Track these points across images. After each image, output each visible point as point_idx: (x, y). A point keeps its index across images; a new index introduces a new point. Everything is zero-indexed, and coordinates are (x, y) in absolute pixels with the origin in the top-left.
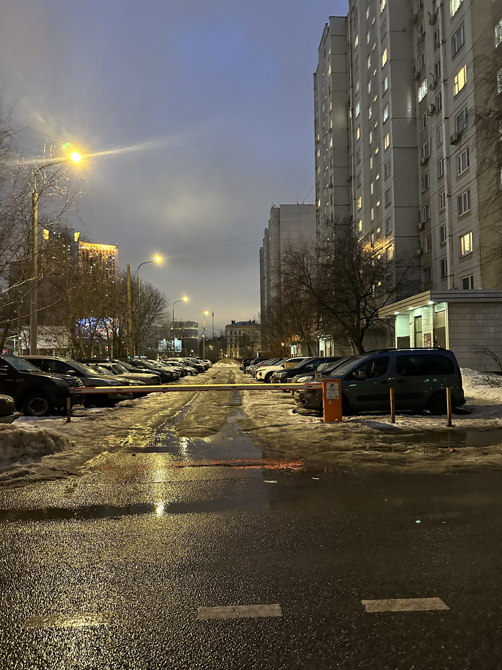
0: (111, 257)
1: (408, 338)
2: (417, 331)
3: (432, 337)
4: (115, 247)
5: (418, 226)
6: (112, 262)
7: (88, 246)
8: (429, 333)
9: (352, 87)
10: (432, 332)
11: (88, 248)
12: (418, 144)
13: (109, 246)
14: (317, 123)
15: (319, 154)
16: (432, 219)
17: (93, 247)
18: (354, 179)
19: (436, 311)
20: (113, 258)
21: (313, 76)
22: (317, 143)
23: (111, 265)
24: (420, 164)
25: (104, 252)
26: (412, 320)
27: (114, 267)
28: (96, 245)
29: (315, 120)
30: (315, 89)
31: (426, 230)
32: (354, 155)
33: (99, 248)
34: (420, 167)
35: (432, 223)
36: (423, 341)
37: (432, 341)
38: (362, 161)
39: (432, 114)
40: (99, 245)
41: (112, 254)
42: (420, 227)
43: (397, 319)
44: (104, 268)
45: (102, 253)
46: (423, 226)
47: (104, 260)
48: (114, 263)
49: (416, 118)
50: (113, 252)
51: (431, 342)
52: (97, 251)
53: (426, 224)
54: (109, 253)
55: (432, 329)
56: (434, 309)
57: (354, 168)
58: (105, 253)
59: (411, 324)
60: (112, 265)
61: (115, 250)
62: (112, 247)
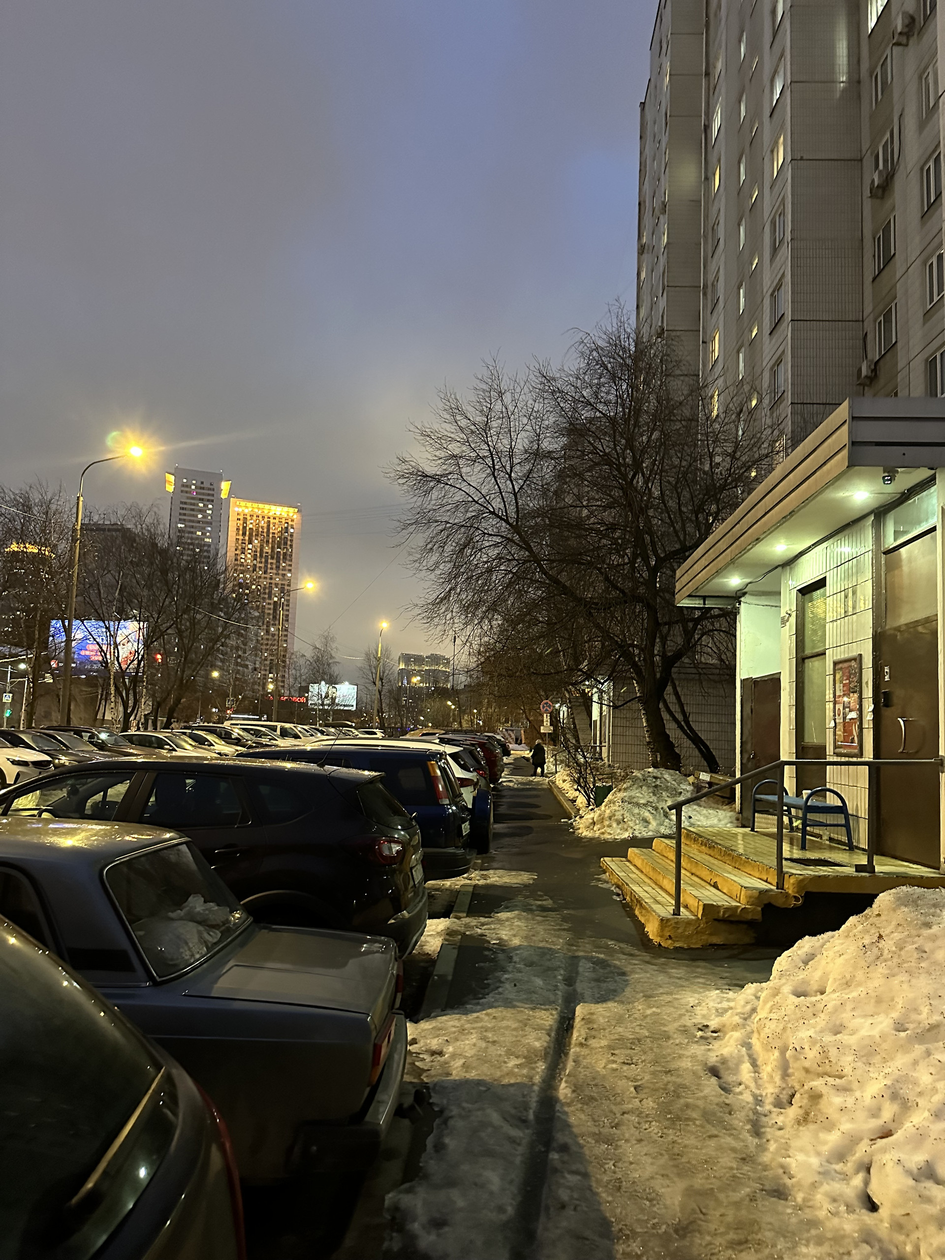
0: (287, 528)
1: (774, 682)
2: (808, 652)
3: (868, 675)
4: (296, 510)
5: (860, 370)
6: (289, 538)
7: (247, 507)
8: (854, 654)
9: (707, 74)
10: (867, 650)
11: (246, 511)
12: (865, 145)
13: (286, 509)
14: (642, 209)
15: (643, 275)
16: (899, 345)
17: (256, 510)
18: (705, 294)
19: (890, 542)
20: (292, 531)
21: (638, 110)
22: (642, 250)
23: (286, 543)
24: (867, 193)
25: (274, 518)
26: (789, 601)
27: (291, 546)
28: (261, 506)
29: (640, 204)
30: (641, 137)
31: (882, 381)
32: (705, 236)
33: (266, 511)
34: (868, 204)
35: (900, 354)
36: (829, 696)
37: (868, 692)
38: (722, 242)
39: (904, 41)
40: (267, 507)
41: (290, 523)
42: (864, 372)
43: (744, 608)
44: (273, 548)
45: (272, 521)
46: (874, 371)
47: (273, 533)
48: (291, 541)
49: (859, 82)
50: (292, 521)
51: (861, 698)
52: (263, 517)
53: (881, 363)
54: (283, 521)
55: (870, 633)
56: (878, 538)
57: (704, 268)
58: (277, 521)
59: (784, 622)
60: (289, 543)
61: (295, 517)
62: (291, 510)
